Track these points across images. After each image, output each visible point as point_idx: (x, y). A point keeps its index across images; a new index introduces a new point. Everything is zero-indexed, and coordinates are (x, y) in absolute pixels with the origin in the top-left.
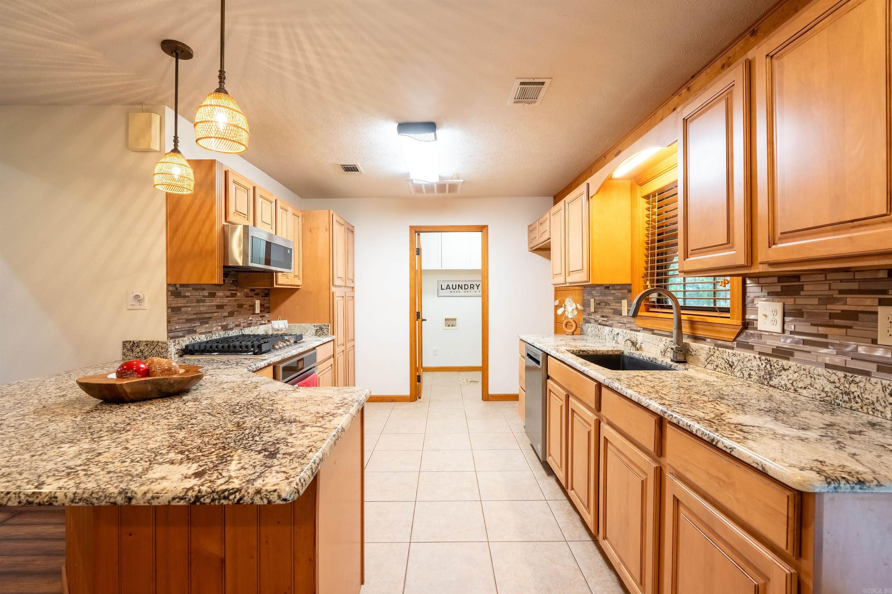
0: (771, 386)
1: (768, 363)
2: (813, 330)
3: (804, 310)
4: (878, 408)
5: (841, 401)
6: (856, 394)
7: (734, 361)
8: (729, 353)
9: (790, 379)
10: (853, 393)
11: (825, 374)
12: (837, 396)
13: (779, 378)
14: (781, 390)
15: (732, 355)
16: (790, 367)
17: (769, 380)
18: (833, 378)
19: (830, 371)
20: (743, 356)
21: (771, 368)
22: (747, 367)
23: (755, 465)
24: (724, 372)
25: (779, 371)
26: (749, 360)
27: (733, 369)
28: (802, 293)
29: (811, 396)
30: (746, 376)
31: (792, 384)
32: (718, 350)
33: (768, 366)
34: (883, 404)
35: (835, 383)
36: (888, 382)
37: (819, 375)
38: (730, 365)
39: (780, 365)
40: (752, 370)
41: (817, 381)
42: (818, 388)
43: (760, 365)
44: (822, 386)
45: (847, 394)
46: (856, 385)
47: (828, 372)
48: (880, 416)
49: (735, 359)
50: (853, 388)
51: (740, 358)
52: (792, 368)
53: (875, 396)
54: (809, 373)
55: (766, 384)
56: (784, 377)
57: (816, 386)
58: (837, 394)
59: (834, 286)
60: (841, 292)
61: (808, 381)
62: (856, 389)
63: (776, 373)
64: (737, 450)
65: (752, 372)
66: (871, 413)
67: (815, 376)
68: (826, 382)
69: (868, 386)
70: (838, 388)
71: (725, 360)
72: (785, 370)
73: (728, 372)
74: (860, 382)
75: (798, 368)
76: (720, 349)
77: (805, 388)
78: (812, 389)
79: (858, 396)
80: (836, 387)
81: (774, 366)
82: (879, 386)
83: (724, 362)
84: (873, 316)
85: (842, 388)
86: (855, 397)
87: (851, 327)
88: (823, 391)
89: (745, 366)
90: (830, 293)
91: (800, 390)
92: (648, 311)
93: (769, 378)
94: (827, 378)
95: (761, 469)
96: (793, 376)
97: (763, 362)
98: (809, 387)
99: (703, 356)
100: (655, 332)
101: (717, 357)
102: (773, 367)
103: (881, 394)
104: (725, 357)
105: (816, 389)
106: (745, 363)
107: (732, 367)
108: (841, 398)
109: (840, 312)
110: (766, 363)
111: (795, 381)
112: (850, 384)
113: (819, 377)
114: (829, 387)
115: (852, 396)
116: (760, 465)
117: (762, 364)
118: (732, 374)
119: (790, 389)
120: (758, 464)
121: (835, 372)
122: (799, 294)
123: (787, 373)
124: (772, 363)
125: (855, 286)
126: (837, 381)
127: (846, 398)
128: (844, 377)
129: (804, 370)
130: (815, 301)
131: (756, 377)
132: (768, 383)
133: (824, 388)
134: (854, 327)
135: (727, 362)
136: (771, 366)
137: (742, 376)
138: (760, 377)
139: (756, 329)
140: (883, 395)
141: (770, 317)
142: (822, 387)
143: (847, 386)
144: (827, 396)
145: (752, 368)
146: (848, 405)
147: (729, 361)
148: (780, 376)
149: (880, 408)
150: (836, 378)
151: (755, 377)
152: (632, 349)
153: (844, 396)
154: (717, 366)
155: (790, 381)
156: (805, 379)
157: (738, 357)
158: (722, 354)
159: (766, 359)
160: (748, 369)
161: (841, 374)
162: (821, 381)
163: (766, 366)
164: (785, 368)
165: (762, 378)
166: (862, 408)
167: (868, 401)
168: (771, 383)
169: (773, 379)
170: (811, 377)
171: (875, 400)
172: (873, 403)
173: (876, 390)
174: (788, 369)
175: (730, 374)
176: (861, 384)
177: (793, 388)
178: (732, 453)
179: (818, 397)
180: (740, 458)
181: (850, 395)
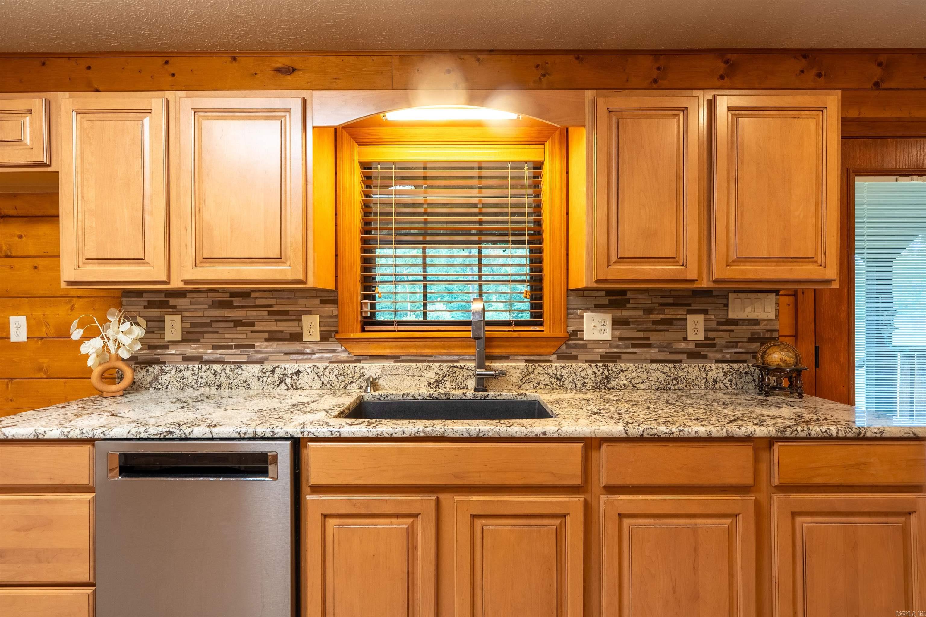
0: (608, 388)
1: (605, 368)
2: (641, 335)
3: (630, 320)
4: (696, 383)
5: (671, 385)
6: (682, 377)
7: (563, 373)
8: (556, 366)
9: (628, 378)
10: (680, 377)
11: (659, 368)
12: (669, 383)
13: (617, 380)
14: (619, 389)
15: (561, 368)
16: (628, 368)
17: (607, 384)
18: (666, 369)
19: (663, 365)
20: (575, 367)
21: (609, 372)
22: (581, 377)
23: (907, 435)
24: (549, 387)
25: (617, 373)
26: (583, 370)
27: (562, 382)
28: (628, 305)
29: (648, 388)
30: (580, 386)
31: (630, 382)
32: (539, 366)
33: (606, 372)
34: (700, 380)
35: (667, 373)
36: (702, 364)
37: (654, 370)
38: (558, 379)
39: (618, 368)
40: (588, 378)
41: (653, 374)
42: (653, 380)
43: (597, 371)
44: (657, 377)
45: (676, 379)
46: (682, 371)
47: (661, 365)
48: (698, 388)
49: (564, 372)
50: (680, 374)
51: (571, 370)
52: (631, 369)
53: (694, 376)
54: (646, 370)
55: (603, 388)
56: (622, 378)
57: (652, 378)
58: (669, 380)
59: (655, 300)
60: (661, 305)
61: (645, 376)
62: (682, 374)
63: (614, 376)
64: (887, 431)
65: (587, 381)
66: (692, 388)
67: (651, 371)
68: (660, 373)
69: (691, 370)
70: (669, 376)
71: (551, 375)
72: (623, 371)
73: (556, 386)
74: (685, 368)
75: (636, 367)
76: (543, 365)
77: (642, 383)
78: (648, 381)
79: (684, 378)
80: (668, 376)
81: (612, 370)
82: (697, 368)
83: (550, 377)
84: (683, 322)
85: (672, 375)
86: (681, 380)
87: (668, 331)
88: (657, 381)
89: (578, 376)
90: (652, 305)
91: (637, 385)
92: (363, 330)
93: (607, 381)
94: (661, 370)
95: (912, 435)
96: (631, 375)
97: (599, 368)
98: (646, 380)
99: (515, 376)
100: (403, 358)
101: (539, 373)
102: (611, 372)
103: (699, 373)
104: (550, 371)
105: (652, 381)
106: (578, 373)
107: (560, 380)
108: (671, 383)
109: (660, 319)
110: (603, 369)
111: (633, 378)
112: (678, 371)
113: (654, 371)
114: (662, 377)
115: (679, 379)
116: (911, 433)
117: (599, 371)
118: (561, 388)
119: (628, 386)
120: (909, 433)
121: (667, 364)
122: (625, 306)
123: (625, 373)
124: (610, 368)
125: (671, 301)
126: (668, 371)
127: (675, 382)
128: (674, 367)
129: (642, 368)
130: (641, 313)
131: (592, 384)
132: (606, 386)
133: (658, 379)
134: (670, 330)
135: (554, 376)
136: (609, 371)
137: (574, 386)
138: (597, 383)
139: (582, 339)
140: (700, 374)
141: (600, 327)
142: (657, 379)
143: (676, 373)
144: (661, 384)
145: (587, 377)
146: (677, 387)
147: (556, 375)
148: (618, 377)
149: (698, 383)
150: (668, 369)
151: (590, 384)
152: (369, 391)
153: (674, 380)
154: (538, 384)
155: (628, 380)
156: (642, 376)
157: (569, 368)
158: (546, 369)
159: (603, 366)
160: (583, 379)
161: (671, 365)
162: (656, 374)
163: (603, 372)
164: (624, 370)
165: (599, 384)
166: (686, 386)
167: (690, 380)
168: (609, 386)
169: (612, 382)
170: (647, 373)
171: (694, 378)
172: (693, 381)
173: (695, 371)
174: (627, 370)
175: (558, 388)
176: (686, 370)
177: (631, 385)
178: (884, 435)
179: (653, 387)
180: (893, 435)
181: (678, 379)
